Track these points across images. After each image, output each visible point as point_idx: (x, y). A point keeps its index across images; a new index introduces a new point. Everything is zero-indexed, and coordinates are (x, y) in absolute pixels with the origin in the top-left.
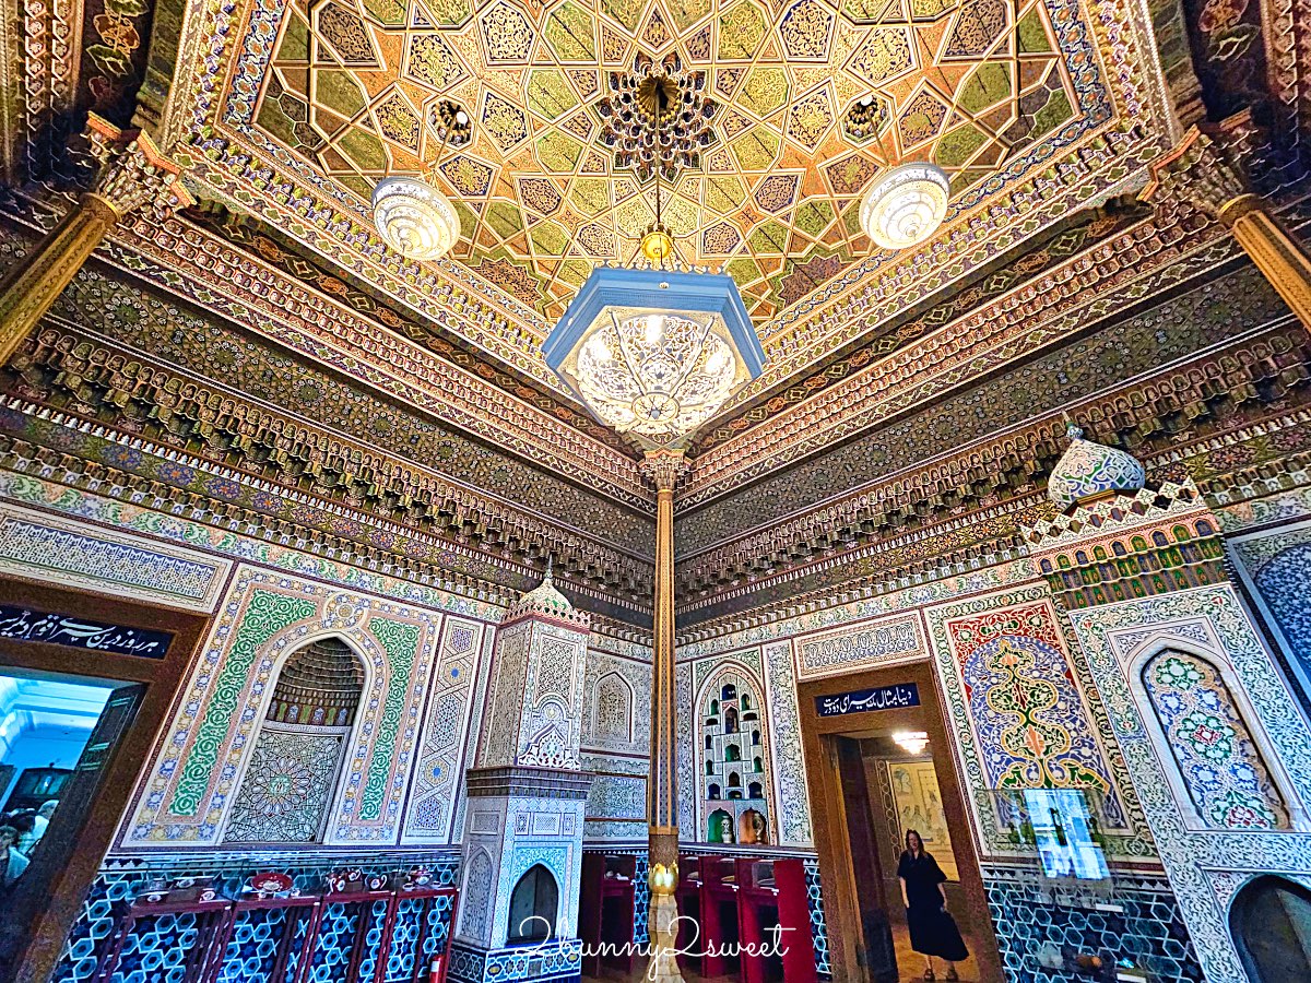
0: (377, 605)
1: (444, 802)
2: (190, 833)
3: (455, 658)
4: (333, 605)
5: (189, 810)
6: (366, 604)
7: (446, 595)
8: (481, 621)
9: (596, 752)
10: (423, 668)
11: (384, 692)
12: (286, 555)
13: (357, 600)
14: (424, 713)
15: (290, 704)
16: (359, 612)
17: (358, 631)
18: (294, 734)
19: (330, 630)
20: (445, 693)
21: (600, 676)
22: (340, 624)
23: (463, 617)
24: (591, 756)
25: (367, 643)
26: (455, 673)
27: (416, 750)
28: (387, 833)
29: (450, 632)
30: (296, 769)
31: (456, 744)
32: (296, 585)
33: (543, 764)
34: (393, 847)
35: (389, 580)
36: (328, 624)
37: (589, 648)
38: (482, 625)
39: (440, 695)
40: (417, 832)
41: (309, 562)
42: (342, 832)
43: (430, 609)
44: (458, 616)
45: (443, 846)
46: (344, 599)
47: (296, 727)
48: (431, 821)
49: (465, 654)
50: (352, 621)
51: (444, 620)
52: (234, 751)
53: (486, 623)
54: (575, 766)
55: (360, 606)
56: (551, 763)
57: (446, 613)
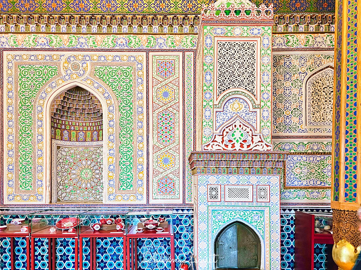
0: (95, 58)
1: (176, 178)
2: (31, 198)
3: (164, 83)
4: (66, 65)
5: (29, 188)
6: (88, 58)
7: (145, 37)
8: (179, 51)
9: (311, 137)
10: (140, 95)
11: (116, 116)
12: (27, 39)
13: (80, 57)
14: (148, 124)
15: (62, 130)
16: (85, 65)
17: (87, 79)
18: (87, 147)
19: (69, 81)
20: (161, 110)
21: (310, 73)
22: (75, 76)
23: (162, 51)
24: (305, 141)
25: (96, 85)
26: (166, 94)
27: (148, 150)
28: (139, 197)
29: (155, 65)
30: (92, 166)
31: (177, 142)
32: (40, 57)
33: (230, 148)
34: (145, 205)
35: (99, 37)
36: (67, 77)
37: (273, 50)
38: (181, 54)
39: (157, 112)
40: (159, 197)
41: (42, 39)
42: (112, 197)
43: (135, 51)
44: (158, 51)
45: (180, 205)
46: (72, 59)
47: (86, 144)
48: (168, 189)
49: (171, 79)
50: (82, 72)
51: (147, 58)
52: (39, 158)
53: (183, 51)
54: (266, 148)
55: (84, 61)
56: (237, 147)
57: (148, 51)
